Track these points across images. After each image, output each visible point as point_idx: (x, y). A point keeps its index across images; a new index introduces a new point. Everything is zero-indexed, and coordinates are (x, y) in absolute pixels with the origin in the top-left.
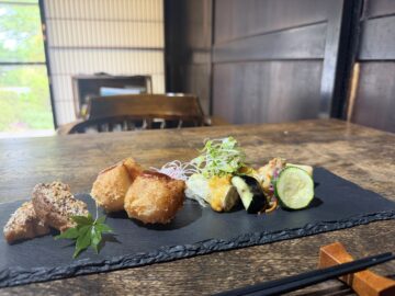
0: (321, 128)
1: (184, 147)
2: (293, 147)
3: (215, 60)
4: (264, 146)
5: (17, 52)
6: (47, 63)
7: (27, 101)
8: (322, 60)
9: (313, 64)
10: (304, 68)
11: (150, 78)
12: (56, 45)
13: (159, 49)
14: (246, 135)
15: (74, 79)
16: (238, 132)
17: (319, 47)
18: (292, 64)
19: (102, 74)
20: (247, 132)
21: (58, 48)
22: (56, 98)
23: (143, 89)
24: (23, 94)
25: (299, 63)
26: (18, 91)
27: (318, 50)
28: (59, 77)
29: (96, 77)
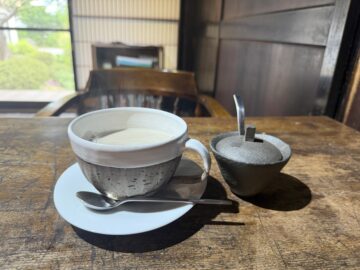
3: (222, 36)
5: (57, 16)
6: (71, 31)
7: (61, 62)
8: (324, 47)
9: (314, 51)
10: (305, 54)
11: (162, 49)
12: (79, 13)
13: (175, 21)
15: (93, 46)
17: (323, 33)
18: (293, 48)
21: (81, 16)
22: (77, 63)
24: (58, 56)
25: (300, 48)
27: (320, 37)
28: (81, 44)
29: (112, 46)
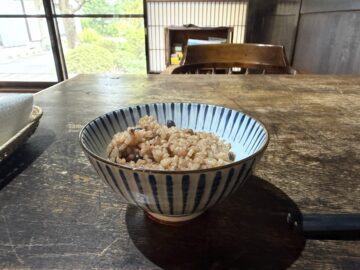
1: (285, 90)
6: (145, 16)
7: (123, 49)
11: (232, 29)
15: (166, 29)
19: (190, 26)
23: (225, 41)
24: (120, 43)
26: (116, 40)
28: (153, 28)
29: (185, 28)
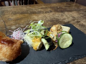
0: (68, 5)
1: (27, 13)
2: (61, 14)
4: (52, 13)
14: (46, 8)
16: (44, 7)
20: (47, 7)
